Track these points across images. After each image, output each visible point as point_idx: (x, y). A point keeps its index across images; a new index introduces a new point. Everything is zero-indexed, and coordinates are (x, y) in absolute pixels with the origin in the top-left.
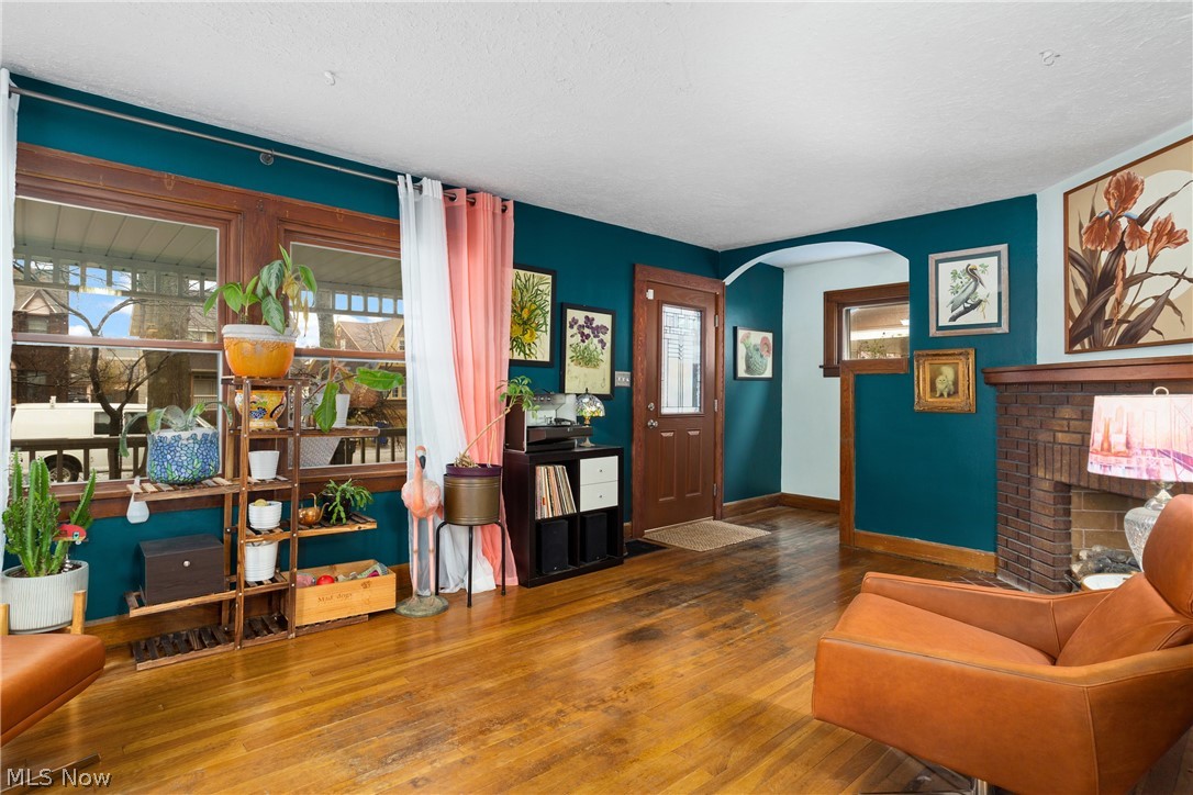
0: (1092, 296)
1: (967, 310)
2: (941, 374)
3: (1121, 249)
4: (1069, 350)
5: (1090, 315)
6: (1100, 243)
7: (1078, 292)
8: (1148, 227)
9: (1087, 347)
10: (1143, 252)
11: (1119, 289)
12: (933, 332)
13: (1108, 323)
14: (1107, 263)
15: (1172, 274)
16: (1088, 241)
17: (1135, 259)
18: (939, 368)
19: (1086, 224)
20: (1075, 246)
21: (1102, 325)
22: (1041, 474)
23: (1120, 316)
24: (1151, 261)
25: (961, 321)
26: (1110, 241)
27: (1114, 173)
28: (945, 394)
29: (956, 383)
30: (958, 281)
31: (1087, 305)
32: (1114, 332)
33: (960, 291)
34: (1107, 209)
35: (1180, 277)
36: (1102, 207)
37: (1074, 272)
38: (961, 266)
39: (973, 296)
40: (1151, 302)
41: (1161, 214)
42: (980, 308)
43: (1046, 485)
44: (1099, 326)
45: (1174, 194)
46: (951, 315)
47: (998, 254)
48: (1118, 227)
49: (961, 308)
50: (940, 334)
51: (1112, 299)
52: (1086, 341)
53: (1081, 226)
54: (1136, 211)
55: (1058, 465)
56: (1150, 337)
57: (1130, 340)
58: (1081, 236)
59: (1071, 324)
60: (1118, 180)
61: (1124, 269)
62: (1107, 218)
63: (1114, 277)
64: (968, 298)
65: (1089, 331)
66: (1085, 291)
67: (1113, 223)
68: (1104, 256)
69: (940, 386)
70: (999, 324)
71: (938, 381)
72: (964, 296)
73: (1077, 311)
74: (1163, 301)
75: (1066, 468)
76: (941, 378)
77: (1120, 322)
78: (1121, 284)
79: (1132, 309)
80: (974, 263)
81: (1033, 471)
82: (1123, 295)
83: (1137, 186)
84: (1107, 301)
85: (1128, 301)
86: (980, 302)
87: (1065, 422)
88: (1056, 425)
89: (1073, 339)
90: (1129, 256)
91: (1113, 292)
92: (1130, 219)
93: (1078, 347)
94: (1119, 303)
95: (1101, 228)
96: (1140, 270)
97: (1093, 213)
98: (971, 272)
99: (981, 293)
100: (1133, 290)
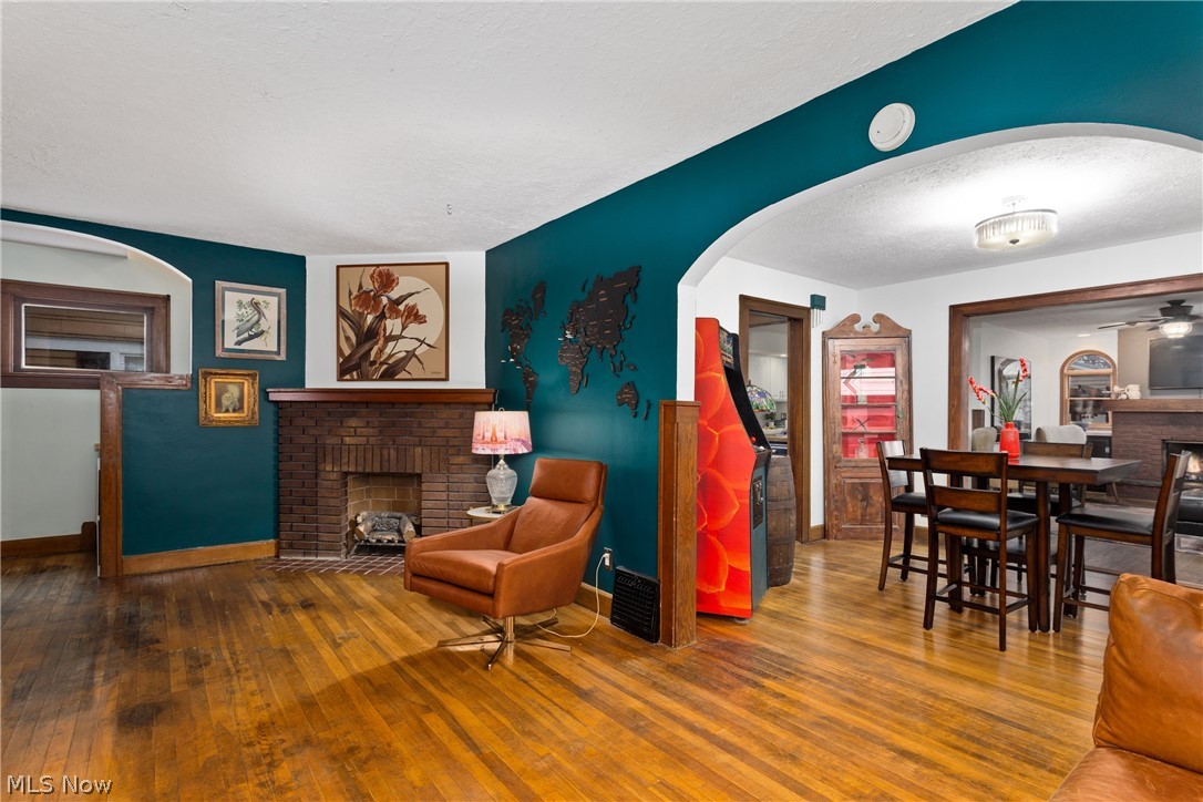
0: (360, 343)
1: (251, 338)
2: (227, 391)
3: (382, 317)
4: (340, 378)
5: (358, 355)
6: (367, 309)
7: (348, 339)
8: (402, 307)
9: (355, 377)
10: (398, 322)
11: (381, 342)
12: (219, 353)
13: (373, 363)
14: (372, 324)
15: (417, 339)
16: (356, 305)
17: (393, 325)
18: (225, 387)
19: (355, 293)
20: (345, 305)
21: (368, 364)
22: (329, 468)
23: (382, 359)
24: (403, 329)
25: (245, 346)
26: (375, 309)
27: (378, 266)
28: (231, 410)
29: (241, 400)
30: (244, 310)
31: (355, 350)
32: (377, 370)
33: (245, 320)
34: (372, 288)
35: (422, 342)
36: (368, 285)
37: (345, 324)
38: (246, 298)
39: (256, 326)
40: (404, 354)
41: (410, 301)
42: (263, 337)
43: (334, 476)
44: (365, 365)
45: (418, 293)
46: (237, 339)
47: (278, 295)
48: (381, 301)
49: (246, 335)
50: (226, 355)
51: (376, 348)
52: (355, 373)
53: (350, 294)
54: (395, 294)
55: (345, 460)
56: (403, 375)
57: (389, 375)
58: (350, 300)
59: (341, 360)
60: (380, 272)
61: (385, 330)
62: (372, 293)
63: (377, 334)
64: (252, 327)
65: (357, 367)
66: (354, 339)
67: (377, 298)
68: (370, 318)
69: (225, 402)
70: (278, 353)
71: (223, 397)
72: (249, 324)
73: (347, 352)
74: (411, 355)
75: (352, 461)
76: (226, 395)
77: (382, 364)
78: (382, 339)
79: (390, 356)
80: (259, 298)
81: (321, 467)
82: (385, 346)
83: (394, 280)
84: (371, 349)
85: (388, 351)
86: (263, 332)
87: (352, 430)
88: (342, 431)
89: (344, 371)
90: (389, 322)
91: (376, 343)
92: (389, 298)
93: (348, 377)
94: (381, 351)
95: (366, 299)
96: (397, 332)
97: (360, 287)
98: (256, 305)
99: (264, 325)
100: (391, 344)
